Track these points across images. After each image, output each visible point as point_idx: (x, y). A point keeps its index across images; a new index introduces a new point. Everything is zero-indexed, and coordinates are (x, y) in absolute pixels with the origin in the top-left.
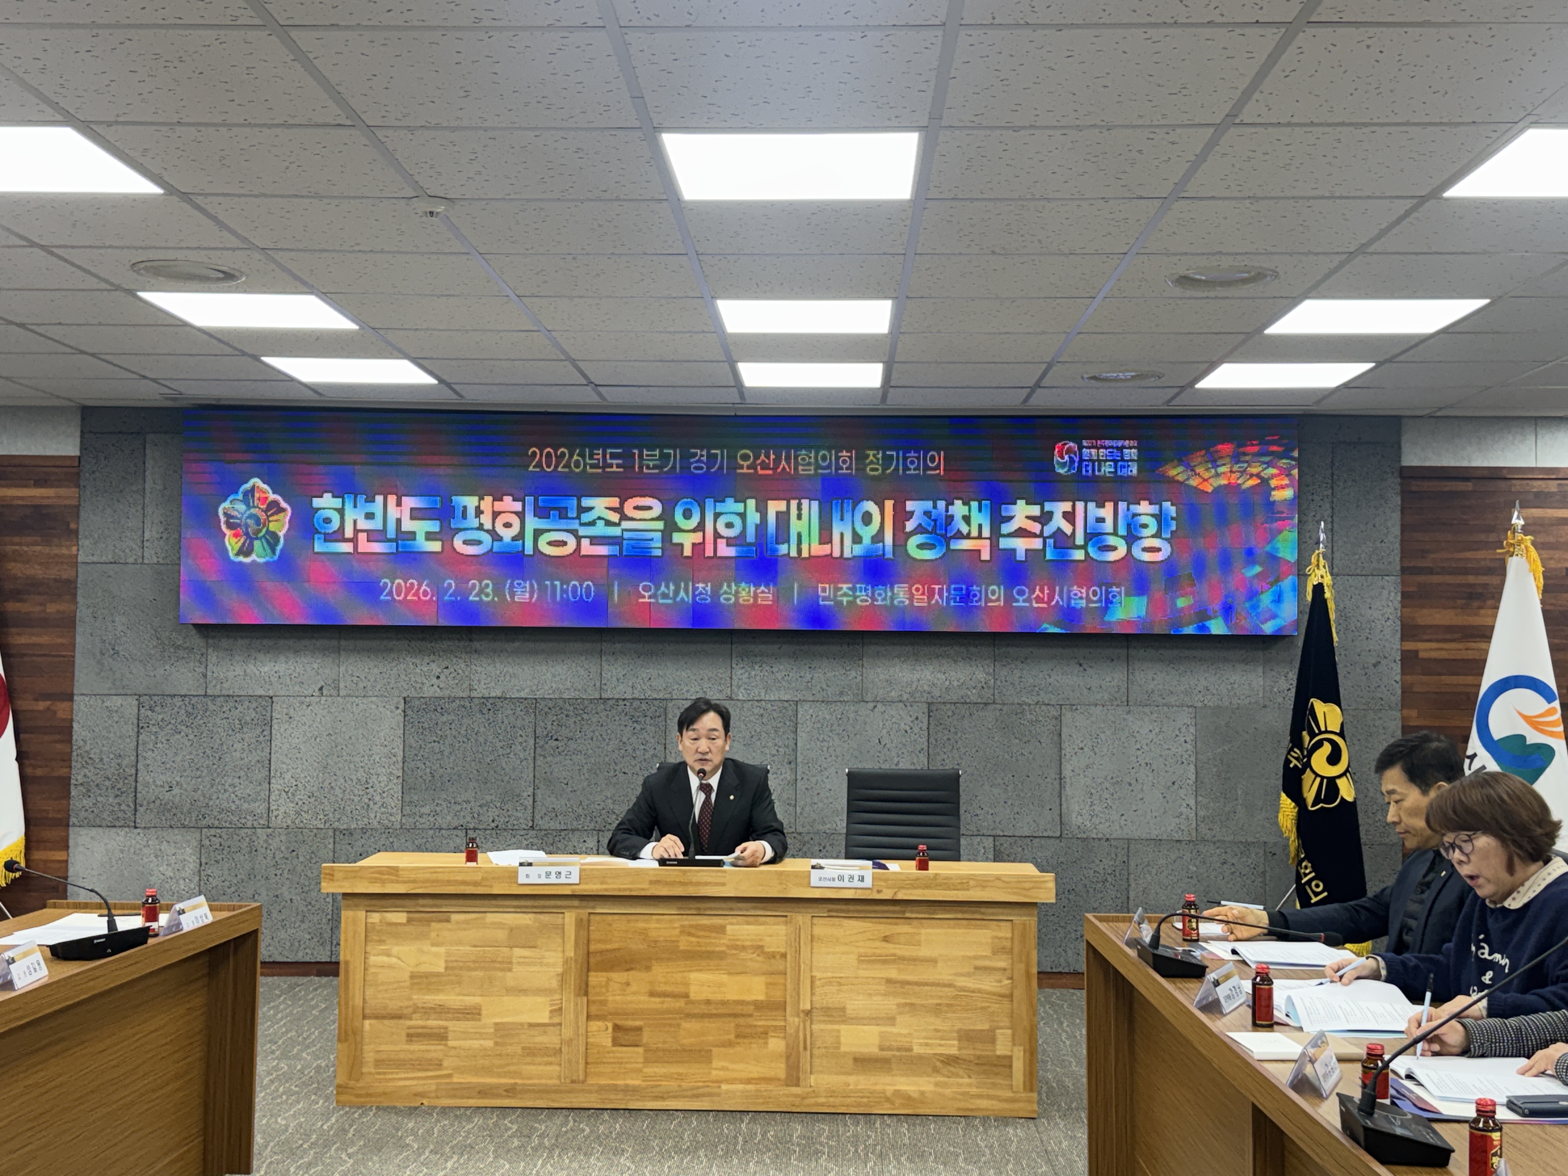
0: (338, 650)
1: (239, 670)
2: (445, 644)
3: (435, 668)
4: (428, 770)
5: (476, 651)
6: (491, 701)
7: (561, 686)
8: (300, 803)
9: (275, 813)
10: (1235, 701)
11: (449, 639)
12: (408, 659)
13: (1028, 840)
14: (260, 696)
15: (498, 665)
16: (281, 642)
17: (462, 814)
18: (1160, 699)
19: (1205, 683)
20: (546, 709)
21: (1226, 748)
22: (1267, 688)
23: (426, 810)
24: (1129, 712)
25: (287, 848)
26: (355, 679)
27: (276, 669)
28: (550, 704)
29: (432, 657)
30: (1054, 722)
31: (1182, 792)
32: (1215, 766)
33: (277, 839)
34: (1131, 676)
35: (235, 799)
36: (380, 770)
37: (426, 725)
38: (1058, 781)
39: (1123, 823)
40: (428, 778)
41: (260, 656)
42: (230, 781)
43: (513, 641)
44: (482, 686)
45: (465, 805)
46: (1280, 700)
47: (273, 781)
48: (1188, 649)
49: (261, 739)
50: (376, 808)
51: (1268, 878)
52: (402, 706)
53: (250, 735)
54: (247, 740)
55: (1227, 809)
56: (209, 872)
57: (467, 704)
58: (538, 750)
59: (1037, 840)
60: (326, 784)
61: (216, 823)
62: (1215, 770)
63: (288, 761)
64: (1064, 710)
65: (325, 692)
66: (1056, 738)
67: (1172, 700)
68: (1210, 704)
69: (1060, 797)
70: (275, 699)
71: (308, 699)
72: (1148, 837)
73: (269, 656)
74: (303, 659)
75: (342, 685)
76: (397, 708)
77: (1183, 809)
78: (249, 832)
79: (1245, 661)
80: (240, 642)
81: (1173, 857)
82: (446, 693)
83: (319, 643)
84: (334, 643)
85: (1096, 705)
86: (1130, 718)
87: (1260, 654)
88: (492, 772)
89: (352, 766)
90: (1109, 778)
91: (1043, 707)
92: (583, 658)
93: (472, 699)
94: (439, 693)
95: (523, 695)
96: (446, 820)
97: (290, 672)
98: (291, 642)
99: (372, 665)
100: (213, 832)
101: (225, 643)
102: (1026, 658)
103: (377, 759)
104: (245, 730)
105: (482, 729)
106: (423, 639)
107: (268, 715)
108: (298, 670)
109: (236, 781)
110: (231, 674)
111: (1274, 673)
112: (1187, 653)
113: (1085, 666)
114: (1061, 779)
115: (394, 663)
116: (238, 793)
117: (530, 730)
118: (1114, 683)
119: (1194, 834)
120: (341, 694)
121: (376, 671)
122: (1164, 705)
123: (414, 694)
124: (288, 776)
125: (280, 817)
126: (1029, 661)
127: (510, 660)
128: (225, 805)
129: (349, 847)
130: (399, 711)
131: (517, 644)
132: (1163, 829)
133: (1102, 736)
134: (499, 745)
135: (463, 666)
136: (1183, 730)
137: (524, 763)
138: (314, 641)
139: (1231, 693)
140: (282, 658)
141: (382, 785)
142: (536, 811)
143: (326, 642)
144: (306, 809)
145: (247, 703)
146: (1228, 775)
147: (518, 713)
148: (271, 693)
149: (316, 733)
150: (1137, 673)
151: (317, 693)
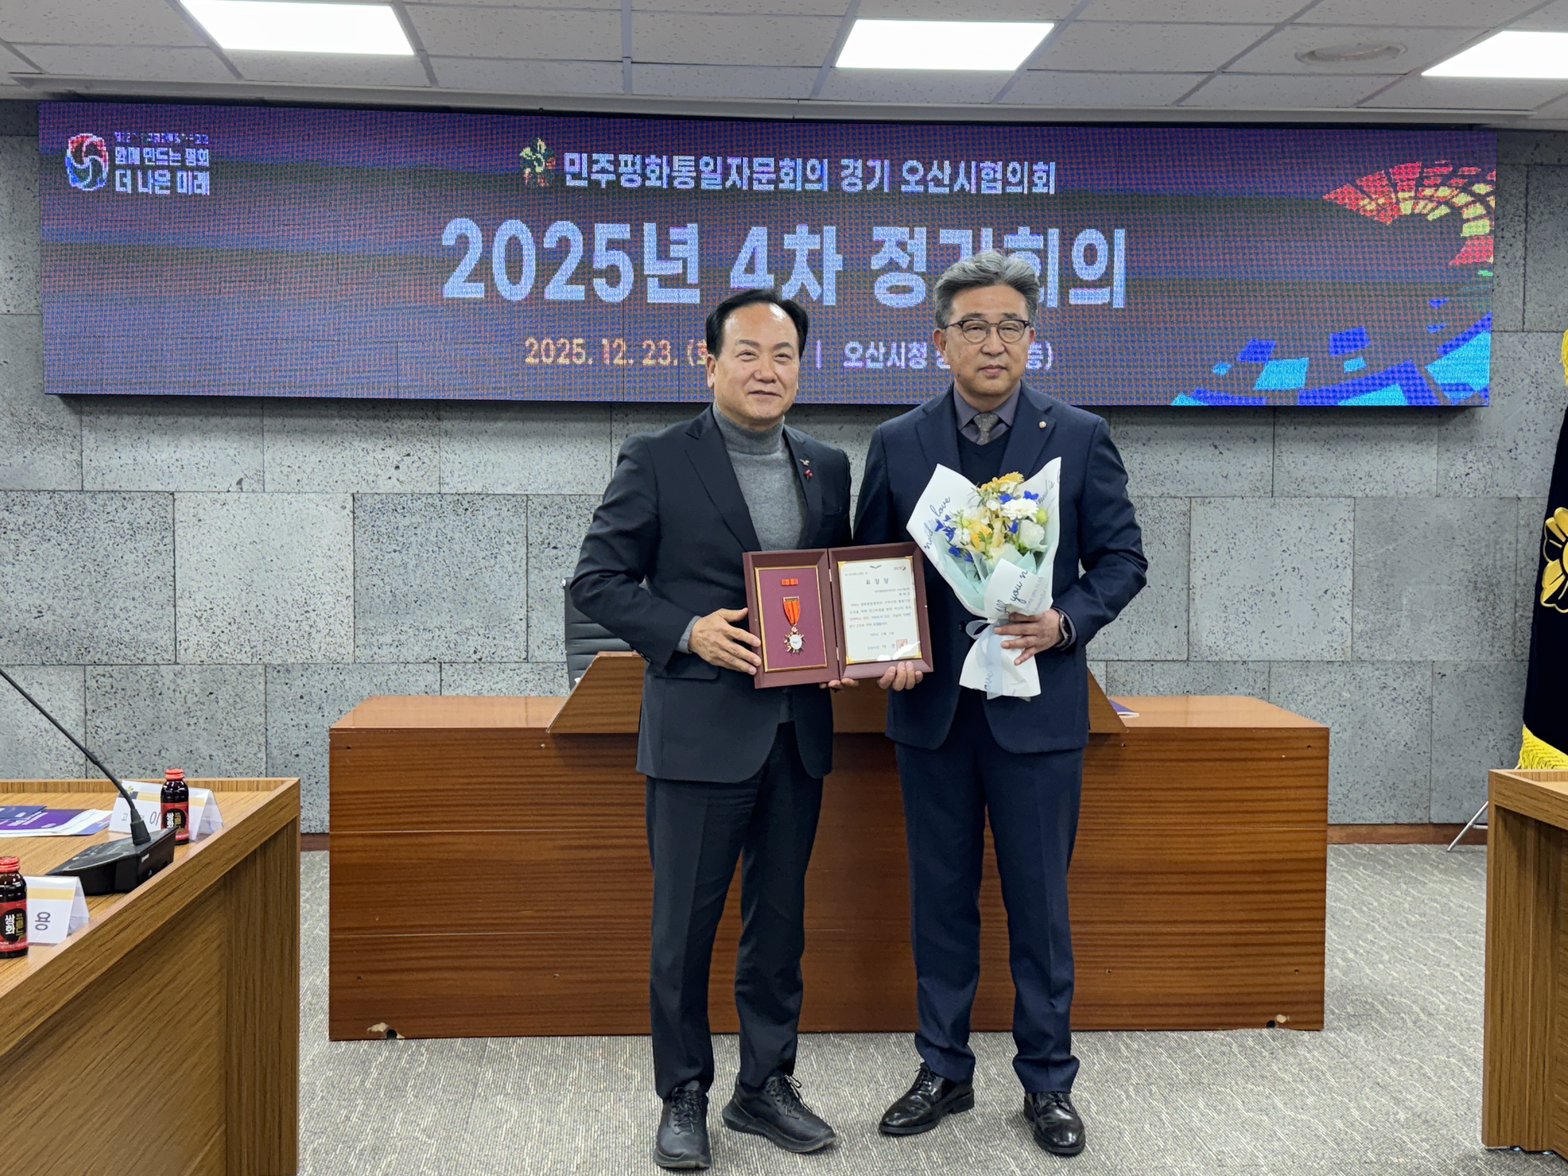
0: (261, 432)
1: (126, 456)
2: (407, 423)
3: (393, 454)
4: (388, 588)
5: (446, 433)
6: (467, 498)
7: (560, 479)
8: (218, 632)
9: (184, 645)
10: (1403, 489)
11: (411, 418)
12: (356, 443)
13: (1149, 664)
14: (157, 492)
15: (476, 451)
16: (183, 420)
17: (434, 643)
18: (1312, 488)
19: (1367, 468)
20: (541, 509)
21: (1390, 548)
22: (1442, 472)
23: (387, 639)
24: (1273, 506)
25: (203, 690)
26: (286, 470)
27: (178, 455)
28: (546, 502)
29: (388, 441)
30: (1182, 519)
31: (1336, 603)
32: (1377, 569)
33: (189, 679)
34: (1277, 461)
35: (129, 627)
36: (324, 588)
37: (383, 530)
38: (1185, 591)
39: (1264, 641)
40: (388, 597)
41: (155, 440)
42: (121, 603)
43: (496, 419)
44: (456, 478)
45: (437, 632)
46: (1456, 487)
47: (179, 603)
48: (1348, 425)
49: (161, 547)
50: (319, 637)
51: (1435, 704)
52: (349, 505)
53: (145, 543)
54: (142, 549)
55: (1389, 623)
56: (98, 723)
57: (437, 502)
58: (532, 560)
59: (1159, 664)
60: (252, 607)
61: (105, 659)
62: (1376, 575)
63: (198, 577)
64: (1193, 503)
65: (245, 486)
66: (1184, 538)
67: (1326, 489)
68: (1373, 493)
69: (1188, 611)
70: (177, 495)
71: (223, 496)
72: (1294, 658)
73: (166, 438)
74: (213, 443)
75: (268, 477)
76: (344, 508)
77: (1338, 624)
78: (151, 669)
79: (1417, 440)
80: (127, 420)
81: (1323, 681)
82: (408, 488)
83: (234, 422)
84: (254, 421)
85: (1234, 497)
86: (1275, 512)
87: (1434, 430)
88: (472, 590)
89: (285, 583)
90: (1248, 586)
91: (1168, 500)
92: (588, 442)
93: (442, 495)
94: (399, 488)
95: (510, 490)
96: (414, 650)
97: (197, 460)
98: (196, 421)
99: (307, 450)
100: (100, 670)
101: (105, 421)
102: (1149, 440)
103: (319, 575)
104: (138, 537)
105: (457, 535)
106: (375, 417)
107: (170, 516)
108: (207, 458)
109: (130, 604)
110: (115, 463)
111: (1449, 454)
112: (1346, 430)
113: (1221, 448)
114: (1189, 589)
115: (338, 449)
116: (132, 619)
117: (520, 536)
118: (1257, 470)
119: (1349, 654)
120: (268, 488)
121: (314, 459)
122: (1318, 495)
123: (364, 488)
124: (199, 597)
125: (191, 651)
126: (1152, 443)
127: (492, 445)
128: (116, 634)
129: (285, 688)
130: (347, 511)
131: (500, 424)
132: (1313, 648)
133: (1241, 536)
134: (480, 555)
135: (429, 452)
136: (1339, 525)
137: (515, 576)
138: (228, 419)
139: (1399, 480)
140: (185, 442)
141: (328, 607)
142: (531, 639)
143: (243, 421)
144: (224, 637)
145: (139, 500)
146: (1392, 580)
147: (504, 513)
148: (171, 488)
149: (236, 541)
150: (1284, 459)
151: (234, 488)
